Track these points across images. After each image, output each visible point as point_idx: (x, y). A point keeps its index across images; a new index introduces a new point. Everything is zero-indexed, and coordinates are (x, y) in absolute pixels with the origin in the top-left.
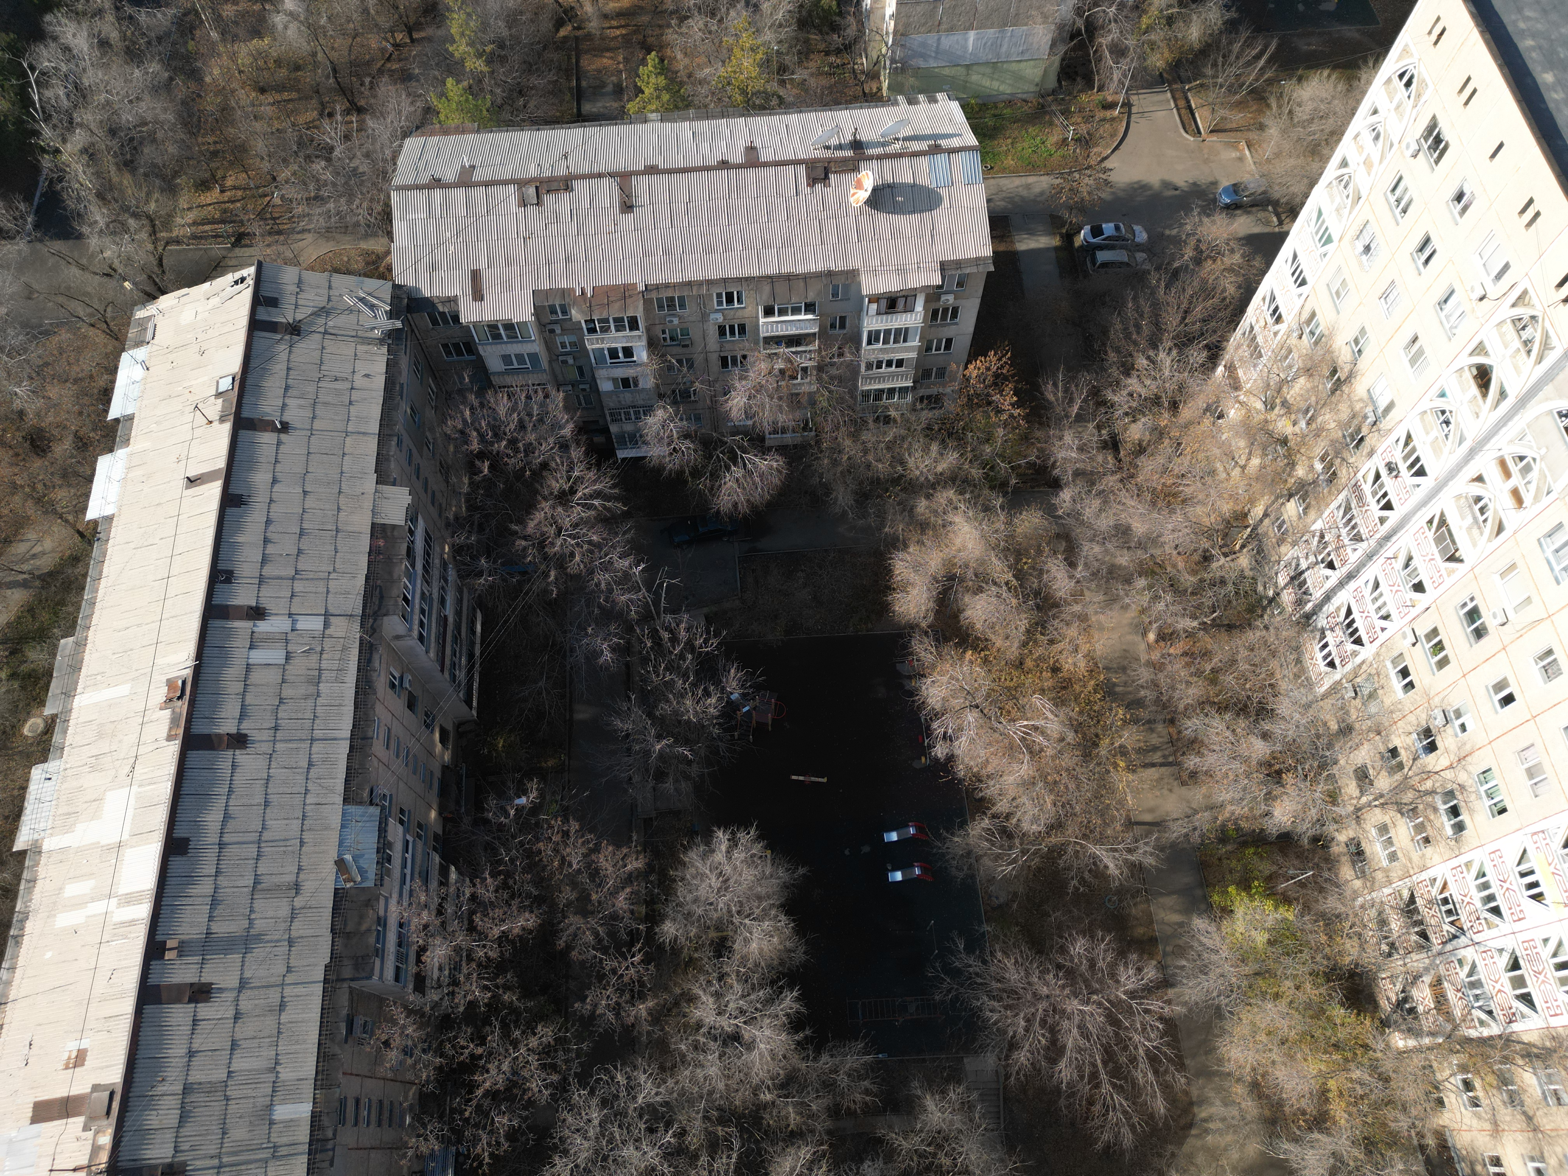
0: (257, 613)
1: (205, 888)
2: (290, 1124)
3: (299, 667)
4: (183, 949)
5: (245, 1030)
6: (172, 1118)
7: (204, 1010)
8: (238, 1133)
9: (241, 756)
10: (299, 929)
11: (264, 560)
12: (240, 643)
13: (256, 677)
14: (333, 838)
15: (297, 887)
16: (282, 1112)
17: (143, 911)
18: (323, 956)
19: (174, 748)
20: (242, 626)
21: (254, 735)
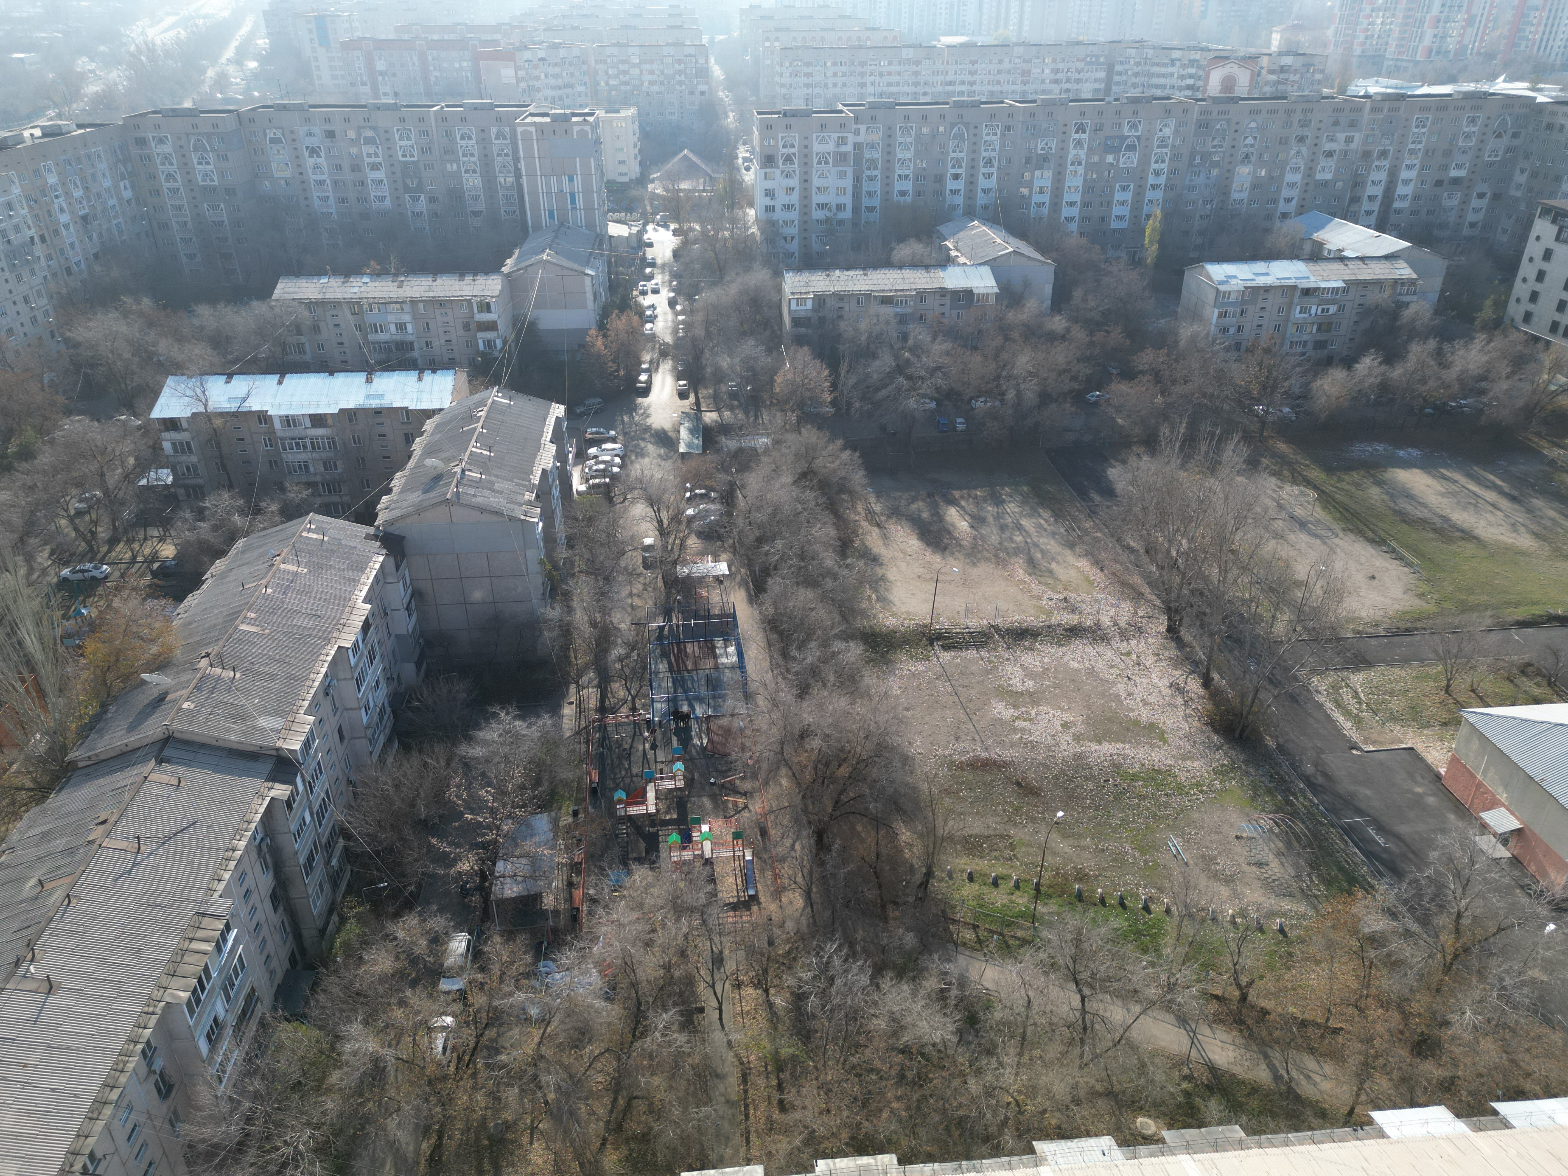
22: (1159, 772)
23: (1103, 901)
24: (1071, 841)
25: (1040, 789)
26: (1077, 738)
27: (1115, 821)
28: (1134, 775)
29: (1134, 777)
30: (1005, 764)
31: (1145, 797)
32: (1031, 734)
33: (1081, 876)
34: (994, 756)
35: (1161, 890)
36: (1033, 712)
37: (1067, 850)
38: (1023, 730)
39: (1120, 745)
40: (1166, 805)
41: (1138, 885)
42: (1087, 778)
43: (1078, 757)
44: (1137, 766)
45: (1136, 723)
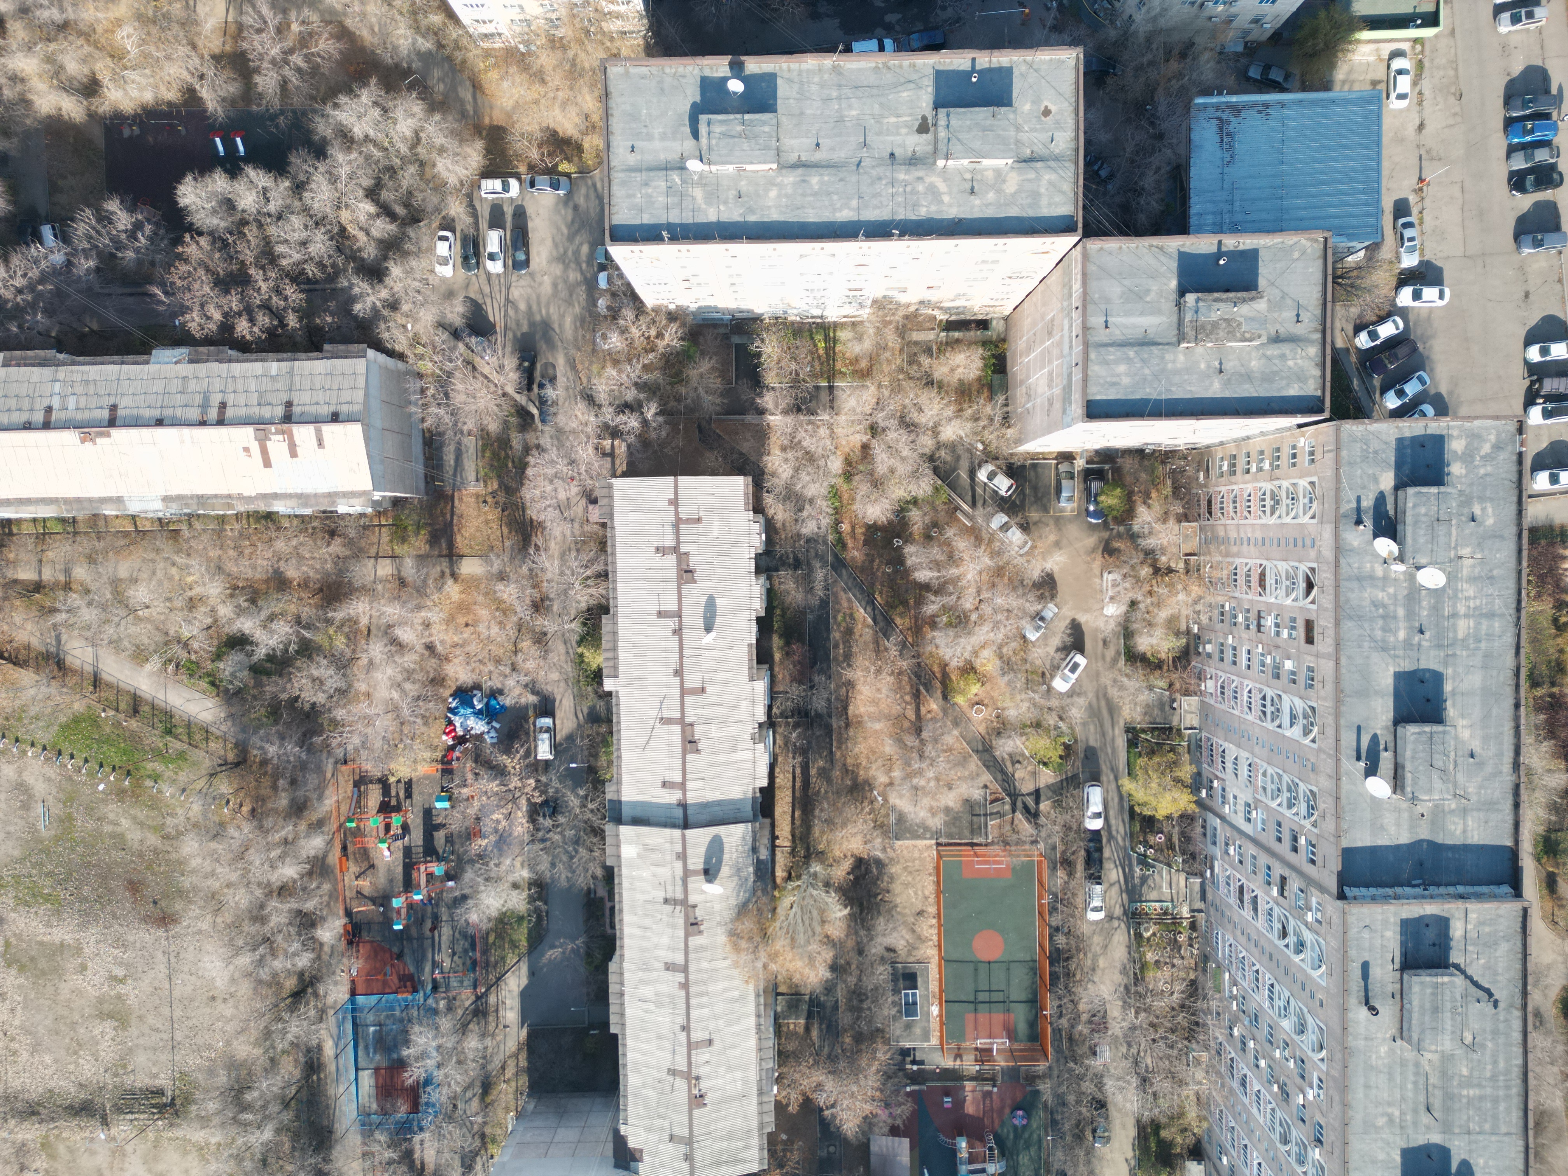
0: (49, 410)
1: (179, 412)
2: (279, 369)
3: (79, 390)
4: (204, 413)
5: (240, 387)
6: (269, 408)
7: (230, 403)
8: (279, 386)
9: (122, 405)
10: (202, 374)
11: (20, 410)
12: (63, 416)
13: (82, 404)
14: (164, 367)
15: (184, 378)
16: (274, 372)
17: (186, 431)
18: (215, 365)
19: (114, 432)
20: (54, 417)
21: (112, 402)
22: (27, 904)
23: (114, 769)
24: (119, 830)
25: (126, 888)
26: (78, 950)
27: (80, 849)
28: (47, 900)
29: (47, 898)
30: (146, 919)
31: (50, 874)
32: (115, 958)
33: (121, 794)
34: (152, 931)
35: (70, 779)
36: (106, 988)
37: (123, 821)
38: (121, 964)
39: (47, 939)
40: (34, 865)
41: (85, 784)
42: (86, 899)
43: (83, 926)
44: (41, 912)
45: (22, 969)
